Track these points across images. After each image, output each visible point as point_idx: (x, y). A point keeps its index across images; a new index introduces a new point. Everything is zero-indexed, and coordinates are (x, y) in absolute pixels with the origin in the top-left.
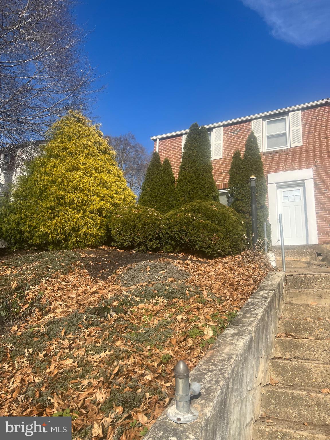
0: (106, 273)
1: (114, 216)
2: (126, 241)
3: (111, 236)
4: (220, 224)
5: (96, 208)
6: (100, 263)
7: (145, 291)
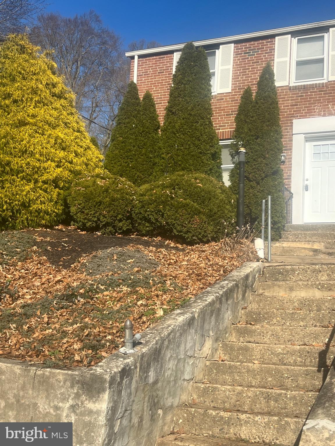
0: (68, 261)
1: (73, 189)
2: (89, 220)
3: (71, 213)
4: (204, 203)
5: (51, 177)
6: (60, 249)
7: (110, 280)
